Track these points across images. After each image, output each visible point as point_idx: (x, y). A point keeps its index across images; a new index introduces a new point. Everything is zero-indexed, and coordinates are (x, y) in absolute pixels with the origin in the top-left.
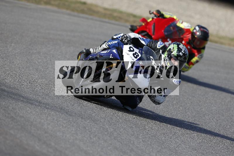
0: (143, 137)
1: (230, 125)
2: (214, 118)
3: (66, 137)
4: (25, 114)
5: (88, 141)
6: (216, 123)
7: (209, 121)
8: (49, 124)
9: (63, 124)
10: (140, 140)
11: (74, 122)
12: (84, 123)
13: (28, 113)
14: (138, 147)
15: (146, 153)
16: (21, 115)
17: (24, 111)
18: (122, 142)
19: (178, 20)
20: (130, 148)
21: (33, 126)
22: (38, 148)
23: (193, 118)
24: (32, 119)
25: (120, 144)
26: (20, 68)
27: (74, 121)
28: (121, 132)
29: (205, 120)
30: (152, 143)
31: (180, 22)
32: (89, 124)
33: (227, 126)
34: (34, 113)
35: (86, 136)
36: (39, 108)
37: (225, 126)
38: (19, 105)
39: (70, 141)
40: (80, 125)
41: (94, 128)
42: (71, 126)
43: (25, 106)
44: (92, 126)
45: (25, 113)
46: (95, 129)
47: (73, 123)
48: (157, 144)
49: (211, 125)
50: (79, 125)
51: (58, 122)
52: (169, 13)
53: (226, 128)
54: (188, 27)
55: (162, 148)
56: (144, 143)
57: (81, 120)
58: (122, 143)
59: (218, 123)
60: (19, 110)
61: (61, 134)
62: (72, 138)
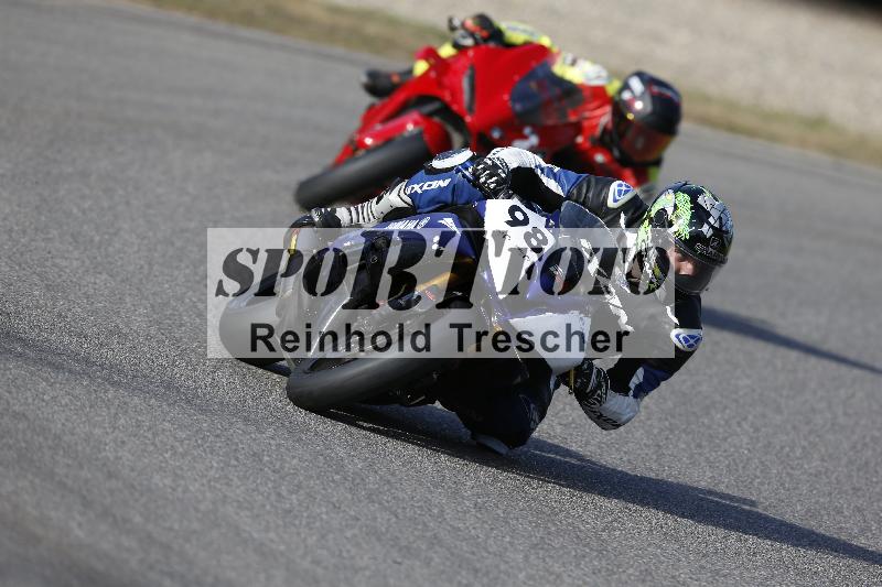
0: (475, 490)
1: (804, 448)
2: (745, 419)
3: (186, 490)
4: (31, 407)
5: (268, 507)
6: (751, 438)
7: (725, 431)
8: (123, 442)
9: (177, 444)
10: (467, 503)
11: (217, 436)
12: (255, 440)
13: (43, 400)
14: (459, 529)
15: (489, 553)
16: (17, 408)
17: (29, 394)
18: (399, 511)
19: (558, 54)
20: (429, 534)
21: (61, 453)
22: (80, 533)
23: (667, 419)
24: (59, 426)
25: (389, 520)
26: (11, 230)
27: (219, 432)
28: (393, 474)
29: (709, 427)
30: (512, 516)
31: (565, 59)
32: (272, 442)
33: (792, 450)
34: (66, 400)
35: (262, 489)
36: (85, 383)
37: (787, 449)
38: (8, 372)
39: (202, 507)
40: (241, 446)
41: (294, 457)
42: (205, 451)
43: (32, 374)
44: (283, 450)
45: (30, 400)
46: (295, 461)
47: (211, 438)
48: (530, 518)
49: (735, 446)
50: (234, 447)
51: (155, 435)
52: (522, 26)
53: (788, 456)
54: (598, 77)
55: (549, 534)
56: (479, 516)
57: (243, 427)
58: (397, 517)
59: (761, 439)
60: (10, 392)
61: (168, 481)
62: (208, 495)
